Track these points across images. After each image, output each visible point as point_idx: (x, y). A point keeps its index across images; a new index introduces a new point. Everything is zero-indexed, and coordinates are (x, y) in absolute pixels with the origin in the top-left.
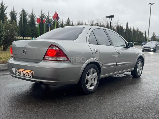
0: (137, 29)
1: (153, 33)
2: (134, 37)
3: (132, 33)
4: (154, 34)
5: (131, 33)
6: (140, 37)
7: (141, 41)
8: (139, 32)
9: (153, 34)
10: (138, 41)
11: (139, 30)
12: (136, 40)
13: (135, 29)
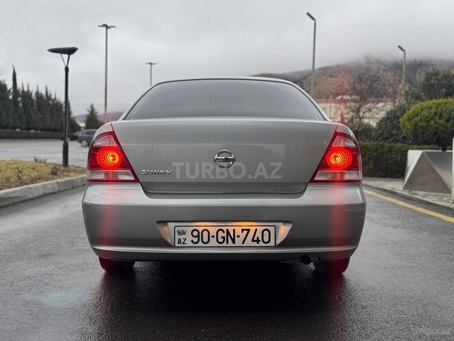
0: (47, 92)
1: (90, 105)
2: (41, 116)
3: (35, 104)
4: (92, 107)
5: (32, 105)
6: (58, 117)
7: (59, 127)
8: (52, 100)
9: (90, 109)
10: (53, 127)
11: (53, 97)
12: (48, 126)
13: (41, 94)
